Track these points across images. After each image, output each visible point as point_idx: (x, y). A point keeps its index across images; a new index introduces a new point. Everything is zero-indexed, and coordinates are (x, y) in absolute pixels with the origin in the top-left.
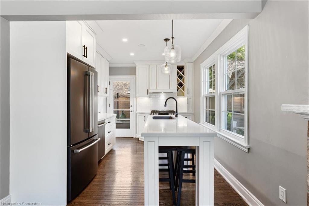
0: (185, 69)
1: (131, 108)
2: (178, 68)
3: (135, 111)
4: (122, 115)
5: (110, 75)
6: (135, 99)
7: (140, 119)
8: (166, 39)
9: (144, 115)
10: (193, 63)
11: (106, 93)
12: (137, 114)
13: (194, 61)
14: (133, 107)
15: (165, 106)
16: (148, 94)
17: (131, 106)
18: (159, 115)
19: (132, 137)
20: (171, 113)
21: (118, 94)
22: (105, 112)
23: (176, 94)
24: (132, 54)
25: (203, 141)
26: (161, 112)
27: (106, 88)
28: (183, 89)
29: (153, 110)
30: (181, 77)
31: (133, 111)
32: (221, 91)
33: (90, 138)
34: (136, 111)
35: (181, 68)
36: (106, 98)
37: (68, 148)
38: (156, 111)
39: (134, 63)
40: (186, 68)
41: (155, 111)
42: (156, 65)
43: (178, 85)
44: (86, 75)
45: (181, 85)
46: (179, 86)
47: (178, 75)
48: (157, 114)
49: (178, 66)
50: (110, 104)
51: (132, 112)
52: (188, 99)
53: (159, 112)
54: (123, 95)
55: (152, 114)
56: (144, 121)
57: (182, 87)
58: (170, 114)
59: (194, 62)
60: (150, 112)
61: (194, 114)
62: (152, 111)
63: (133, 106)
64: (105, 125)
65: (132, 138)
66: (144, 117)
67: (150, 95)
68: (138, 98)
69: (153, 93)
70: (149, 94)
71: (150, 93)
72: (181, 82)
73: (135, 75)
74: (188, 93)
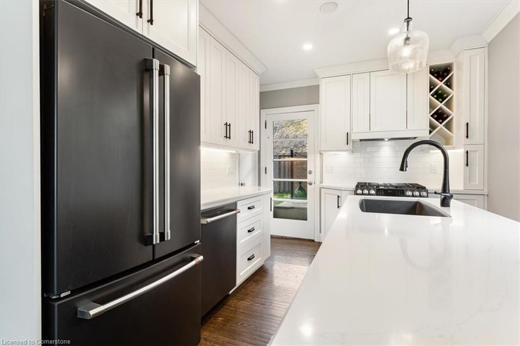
0: (454, 72)
1: (308, 175)
2: (431, 73)
3: (318, 183)
4: (299, 190)
6: (318, 156)
7: (329, 201)
9: (339, 193)
10: (486, 49)
11: (251, 142)
12: (322, 190)
13: (489, 41)
14: (313, 174)
15: (402, 169)
16: (347, 144)
17: (310, 173)
18: (377, 194)
19: (313, 239)
20: (412, 191)
21: (292, 151)
22: (258, 185)
26: (383, 187)
27: (251, 132)
28: (448, 126)
29: (360, 182)
30: (440, 95)
31: (314, 183)
33: (160, 260)
34: (321, 182)
35: (442, 72)
38: (369, 183)
39: (316, 77)
40: (459, 69)
41: (366, 183)
42: (370, 72)
43: (432, 116)
44: (145, 71)
45: (440, 116)
46: (435, 119)
47: (431, 90)
48: (373, 192)
49: (431, 68)
50: (266, 168)
51: (311, 184)
52: (467, 152)
53: (378, 186)
54: (301, 153)
55: (359, 191)
56: (338, 207)
57: (443, 121)
58: (410, 193)
59: (489, 44)
60: (354, 186)
61: (487, 195)
62: (358, 183)
63: (313, 172)
64: (235, 214)
65: (313, 243)
66: (338, 197)
67: (353, 147)
68: (325, 155)
69: (362, 140)
70: (350, 143)
71: (354, 142)
72: (440, 109)
73: (319, 103)
74: (467, 137)
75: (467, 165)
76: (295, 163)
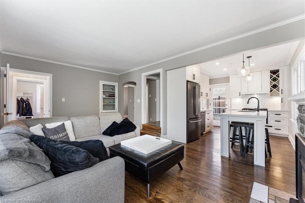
0: (279, 72)
1: (226, 106)
3: (229, 108)
4: (222, 110)
5: (209, 84)
6: (230, 99)
8: (248, 57)
10: (289, 66)
11: (207, 96)
14: (227, 106)
15: (248, 103)
17: (227, 105)
21: (219, 97)
22: (207, 108)
23: (270, 95)
24: (225, 69)
25: (257, 121)
27: (207, 93)
28: (278, 90)
30: (275, 80)
32: (301, 91)
33: (196, 118)
34: (231, 108)
36: (208, 100)
37: (187, 120)
39: (228, 74)
40: (281, 71)
43: (271, 86)
44: (195, 88)
45: (275, 86)
46: (273, 87)
47: (271, 78)
49: (271, 71)
51: (227, 109)
52: (282, 98)
54: (223, 98)
57: (276, 88)
59: (290, 64)
61: (290, 112)
64: (205, 114)
68: (232, 99)
69: (246, 94)
70: (241, 96)
72: (274, 84)
73: (229, 82)
74: (282, 93)
75: (282, 102)
76: (221, 102)
